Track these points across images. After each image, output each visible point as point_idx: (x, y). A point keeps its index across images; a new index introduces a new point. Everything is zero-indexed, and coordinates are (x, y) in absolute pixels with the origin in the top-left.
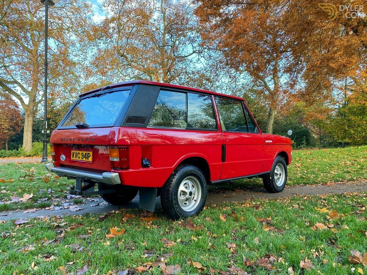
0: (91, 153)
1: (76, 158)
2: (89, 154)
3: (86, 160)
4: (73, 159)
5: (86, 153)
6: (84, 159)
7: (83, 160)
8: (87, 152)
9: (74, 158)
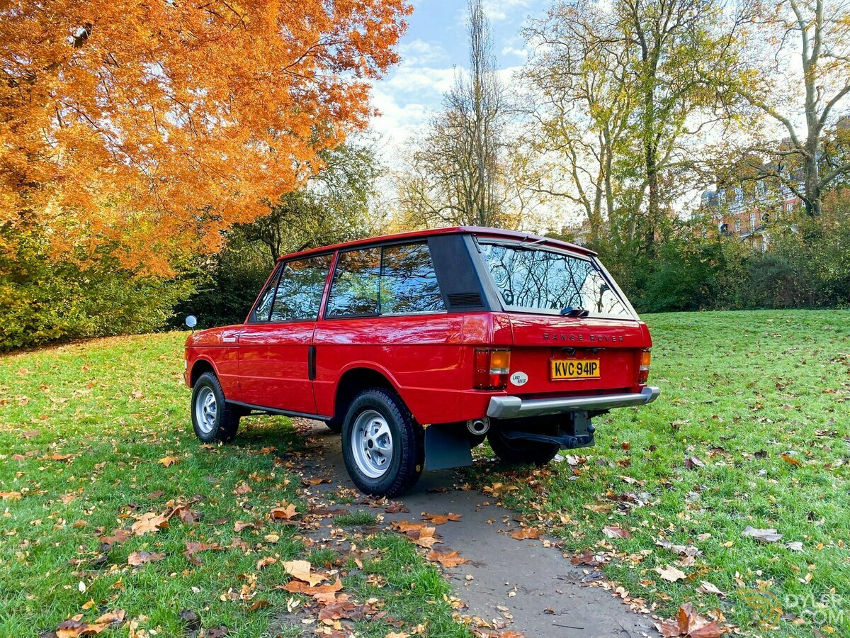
0: (598, 362)
1: (565, 374)
2: (593, 364)
3: (589, 376)
4: (558, 376)
5: (587, 364)
6: (584, 374)
7: (582, 375)
8: (589, 362)
9: (560, 375)
